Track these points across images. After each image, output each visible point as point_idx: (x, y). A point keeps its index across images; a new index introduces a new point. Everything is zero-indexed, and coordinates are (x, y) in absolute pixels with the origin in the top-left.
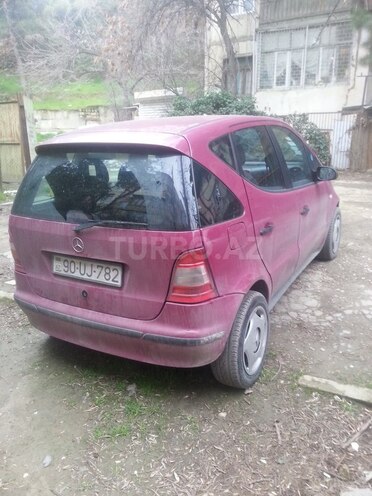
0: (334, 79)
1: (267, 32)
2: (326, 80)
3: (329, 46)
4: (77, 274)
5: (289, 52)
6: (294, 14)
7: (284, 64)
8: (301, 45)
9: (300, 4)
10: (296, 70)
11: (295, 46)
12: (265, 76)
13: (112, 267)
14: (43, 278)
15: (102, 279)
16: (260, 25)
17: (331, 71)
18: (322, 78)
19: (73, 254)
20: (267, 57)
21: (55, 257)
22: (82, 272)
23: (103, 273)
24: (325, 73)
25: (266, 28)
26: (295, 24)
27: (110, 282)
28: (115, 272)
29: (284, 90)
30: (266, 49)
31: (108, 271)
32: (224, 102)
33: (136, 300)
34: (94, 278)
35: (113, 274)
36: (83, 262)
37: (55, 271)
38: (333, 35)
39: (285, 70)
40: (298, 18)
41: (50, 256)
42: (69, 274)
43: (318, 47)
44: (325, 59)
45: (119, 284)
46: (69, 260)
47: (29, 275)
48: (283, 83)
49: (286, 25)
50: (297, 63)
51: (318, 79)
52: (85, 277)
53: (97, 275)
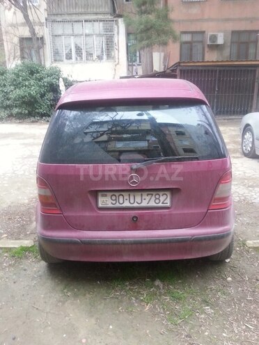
0: (105, 57)
1: (54, 21)
2: (100, 58)
3: (100, 35)
4: (127, 204)
5: (72, 37)
6: (72, 11)
7: (70, 45)
8: (81, 33)
9: (76, 4)
10: (78, 49)
11: (76, 32)
12: (56, 53)
13: (161, 193)
14: (87, 214)
15: (152, 204)
16: (48, 15)
17: (102, 52)
18: (98, 57)
19: (128, 188)
20: (57, 39)
21: (100, 194)
22: (132, 201)
23: (153, 198)
24: (99, 53)
25: (53, 18)
26: (74, 18)
27: (160, 205)
28: (165, 196)
29: (72, 63)
30: (56, 33)
31: (157, 197)
32: (37, 70)
33: (184, 214)
34: (144, 204)
35: (162, 198)
36: (132, 194)
37: (100, 205)
38: (101, 28)
39: (71, 49)
40: (76, 14)
41: (95, 194)
42: (118, 205)
43: (92, 35)
44: (97, 44)
45: (168, 205)
46: (117, 194)
47: (65, 214)
48: (71, 58)
49: (68, 18)
50: (79, 45)
51: (95, 57)
52: (136, 205)
53: (147, 201)
